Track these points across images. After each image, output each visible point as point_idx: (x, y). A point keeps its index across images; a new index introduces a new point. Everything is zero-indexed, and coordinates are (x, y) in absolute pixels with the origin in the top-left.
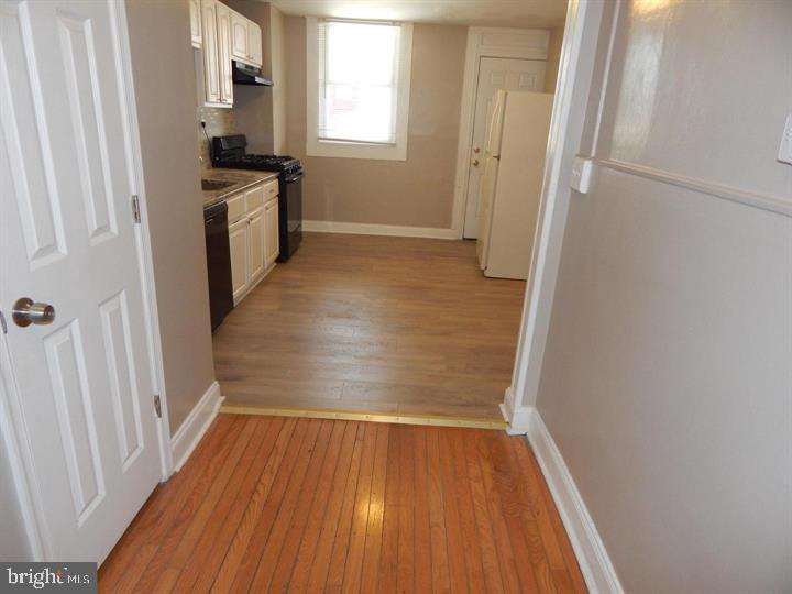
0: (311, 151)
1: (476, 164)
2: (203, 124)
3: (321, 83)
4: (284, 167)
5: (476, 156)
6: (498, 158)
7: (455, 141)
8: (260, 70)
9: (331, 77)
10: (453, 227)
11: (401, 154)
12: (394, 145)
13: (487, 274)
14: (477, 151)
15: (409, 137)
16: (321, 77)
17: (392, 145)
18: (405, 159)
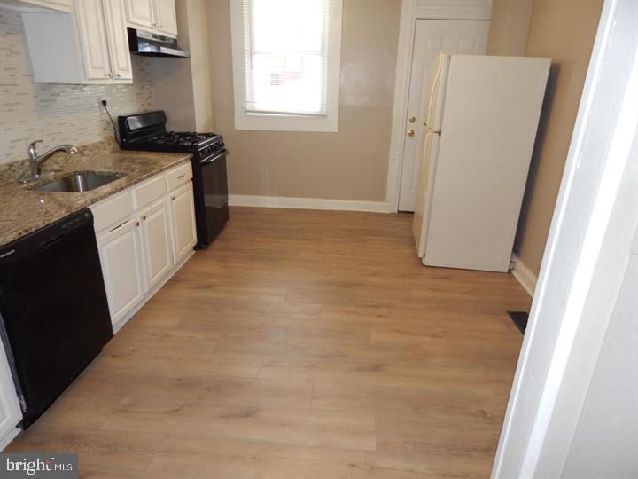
0: (240, 124)
1: (412, 134)
2: (104, 103)
3: (247, 53)
4: (198, 148)
5: (411, 127)
6: (439, 133)
7: (389, 110)
8: (175, 41)
9: (257, 47)
10: (387, 200)
11: (332, 126)
12: (325, 116)
13: (426, 262)
14: (413, 120)
15: (341, 107)
16: (247, 46)
17: (321, 117)
18: (336, 131)
